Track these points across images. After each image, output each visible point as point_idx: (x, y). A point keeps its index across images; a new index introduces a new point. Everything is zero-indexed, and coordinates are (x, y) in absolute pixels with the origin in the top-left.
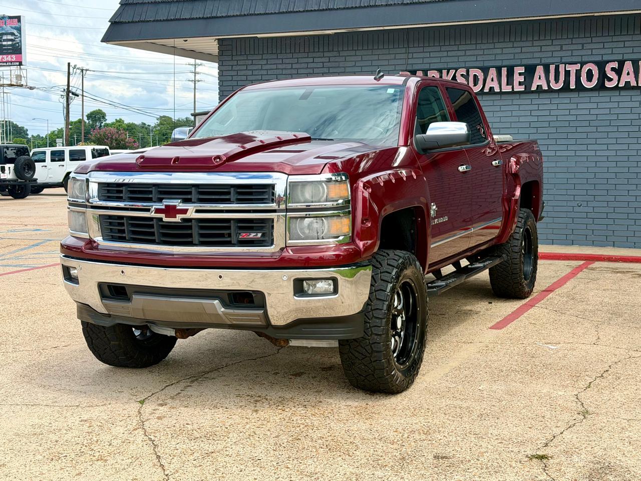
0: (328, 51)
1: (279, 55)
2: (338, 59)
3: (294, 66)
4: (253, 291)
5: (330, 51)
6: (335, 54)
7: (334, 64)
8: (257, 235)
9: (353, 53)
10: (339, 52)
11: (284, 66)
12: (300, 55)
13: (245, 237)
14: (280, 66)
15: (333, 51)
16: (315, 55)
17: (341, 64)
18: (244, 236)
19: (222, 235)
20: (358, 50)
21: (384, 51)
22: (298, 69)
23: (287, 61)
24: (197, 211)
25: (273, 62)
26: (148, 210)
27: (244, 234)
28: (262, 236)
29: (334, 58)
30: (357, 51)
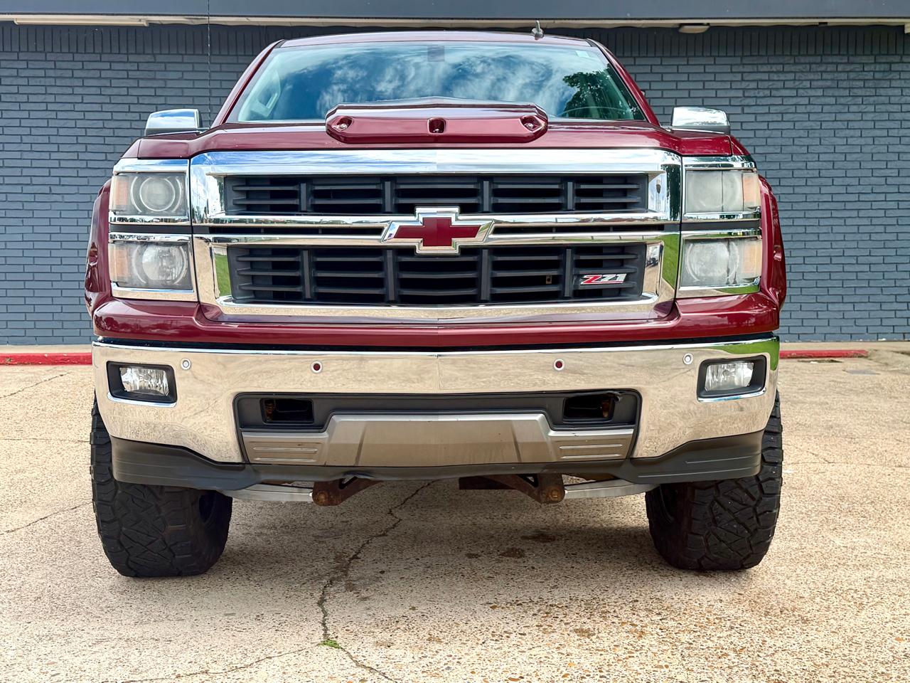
0: (136, 54)
1: (48, 54)
2: (153, 67)
3: (77, 74)
4: (621, 390)
5: (139, 54)
6: (149, 58)
7: (145, 75)
8: (617, 277)
9: (179, 59)
10: (154, 55)
11: (59, 73)
12: (87, 57)
13: (594, 282)
14: (51, 73)
15: (144, 53)
16: (113, 58)
17: (159, 75)
18: (590, 280)
19: (540, 281)
20: (186, 54)
21: (230, 59)
22: (83, 79)
23: (65, 65)
24: (498, 231)
25: (38, 65)
26: (378, 231)
27: (591, 277)
28: (626, 280)
29: (146, 65)
30: (185, 57)
